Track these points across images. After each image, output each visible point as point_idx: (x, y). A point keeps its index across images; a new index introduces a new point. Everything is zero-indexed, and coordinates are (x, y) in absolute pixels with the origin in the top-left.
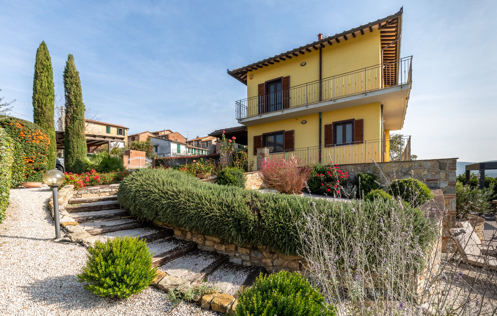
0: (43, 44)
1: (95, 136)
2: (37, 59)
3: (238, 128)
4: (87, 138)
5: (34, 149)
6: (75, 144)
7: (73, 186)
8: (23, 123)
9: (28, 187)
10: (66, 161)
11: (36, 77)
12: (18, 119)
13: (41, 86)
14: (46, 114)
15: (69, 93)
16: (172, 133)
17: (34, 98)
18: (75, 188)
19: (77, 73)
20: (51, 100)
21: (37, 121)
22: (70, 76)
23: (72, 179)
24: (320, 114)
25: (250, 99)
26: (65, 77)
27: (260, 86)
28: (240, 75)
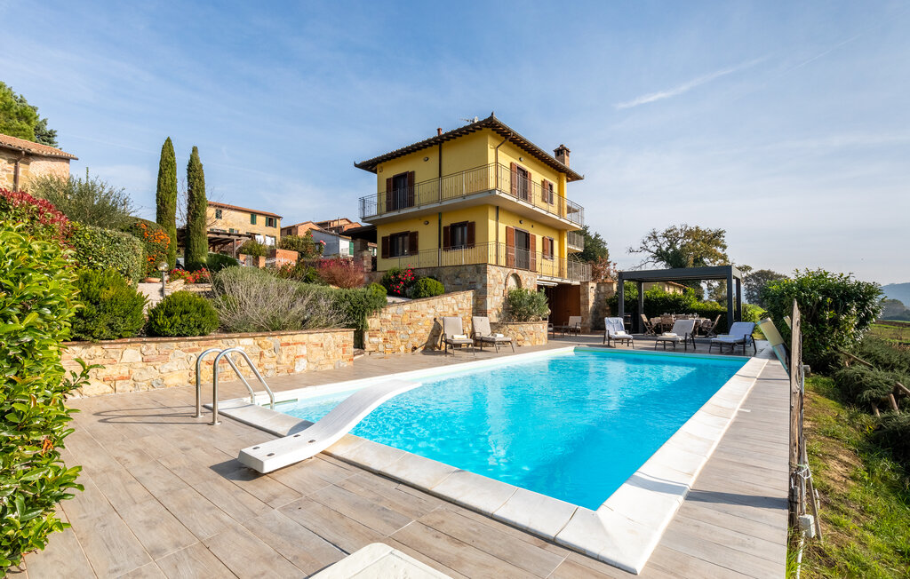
0: (168, 140)
1: (218, 234)
2: (163, 156)
3: (362, 228)
4: (209, 235)
5: (155, 248)
6: (196, 242)
7: (183, 281)
8: (146, 223)
9: (150, 282)
10: (186, 261)
11: (161, 174)
12: (143, 220)
13: (165, 183)
14: (168, 212)
15: (192, 188)
16: (350, 222)
17: (157, 195)
18: (185, 283)
19: (201, 166)
20: (174, 197)
21: (159, 219)
22: (194, 170)
23: (183, 275)
24: (440, 214)
25: (379, 195)
26: (189, 170)
27: (388, 180)
28: (370, 166)
